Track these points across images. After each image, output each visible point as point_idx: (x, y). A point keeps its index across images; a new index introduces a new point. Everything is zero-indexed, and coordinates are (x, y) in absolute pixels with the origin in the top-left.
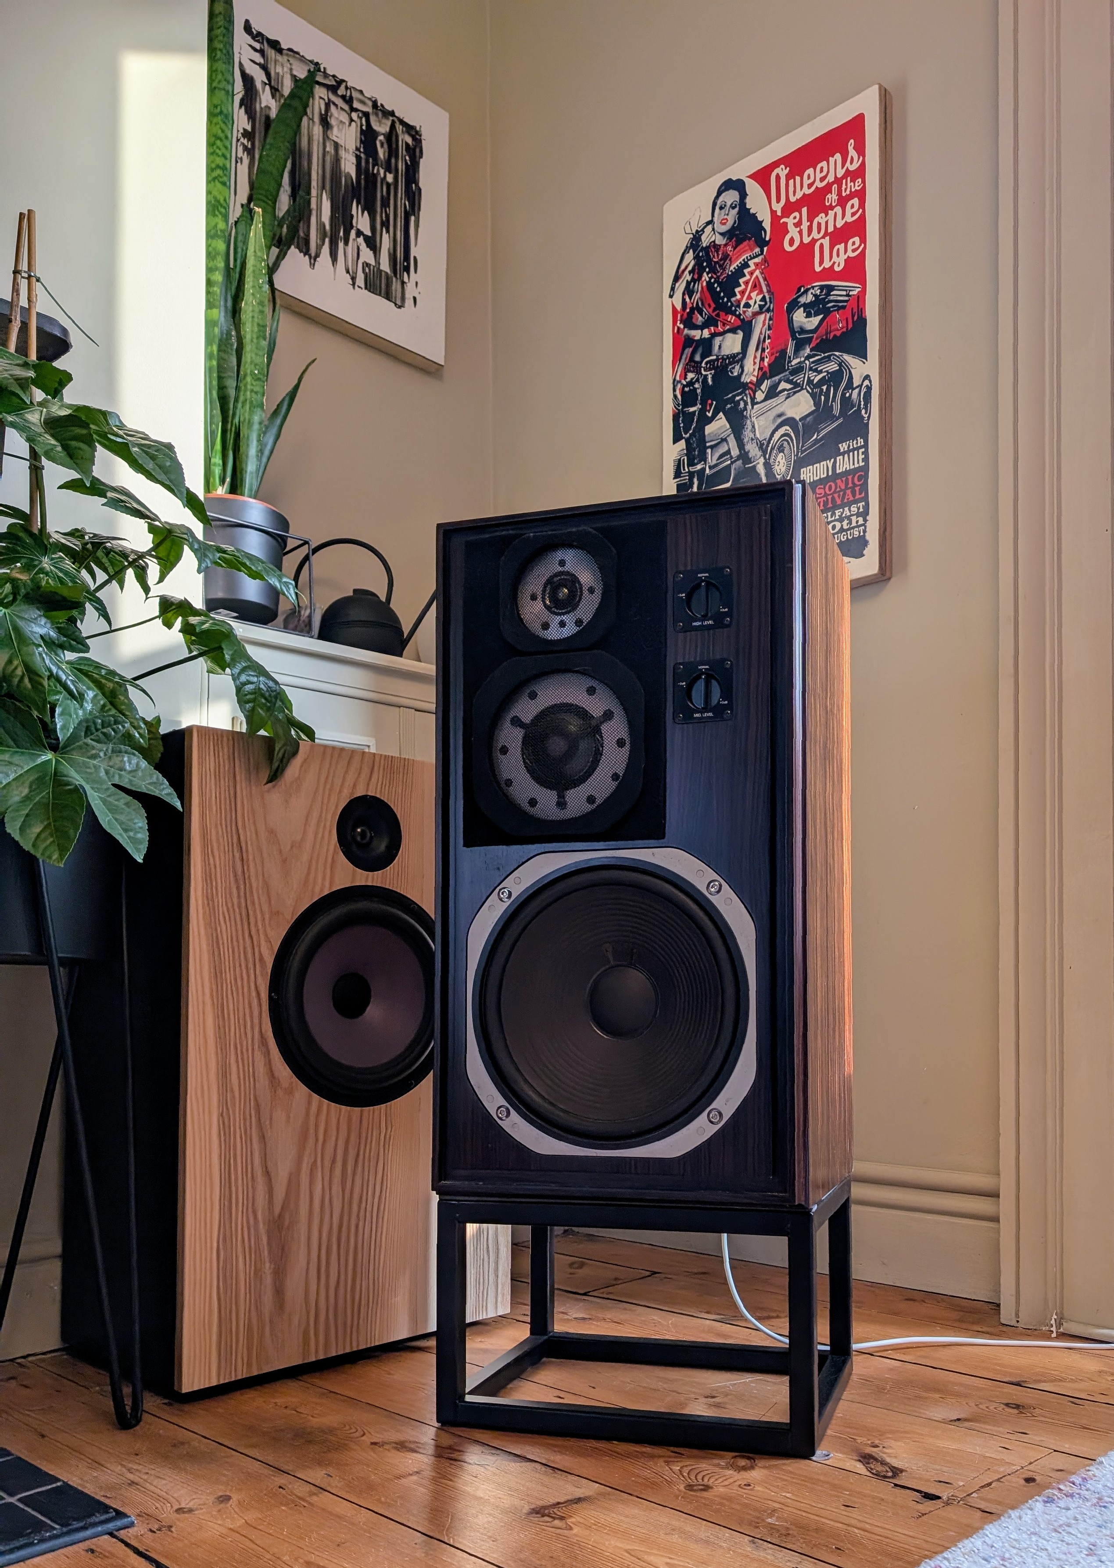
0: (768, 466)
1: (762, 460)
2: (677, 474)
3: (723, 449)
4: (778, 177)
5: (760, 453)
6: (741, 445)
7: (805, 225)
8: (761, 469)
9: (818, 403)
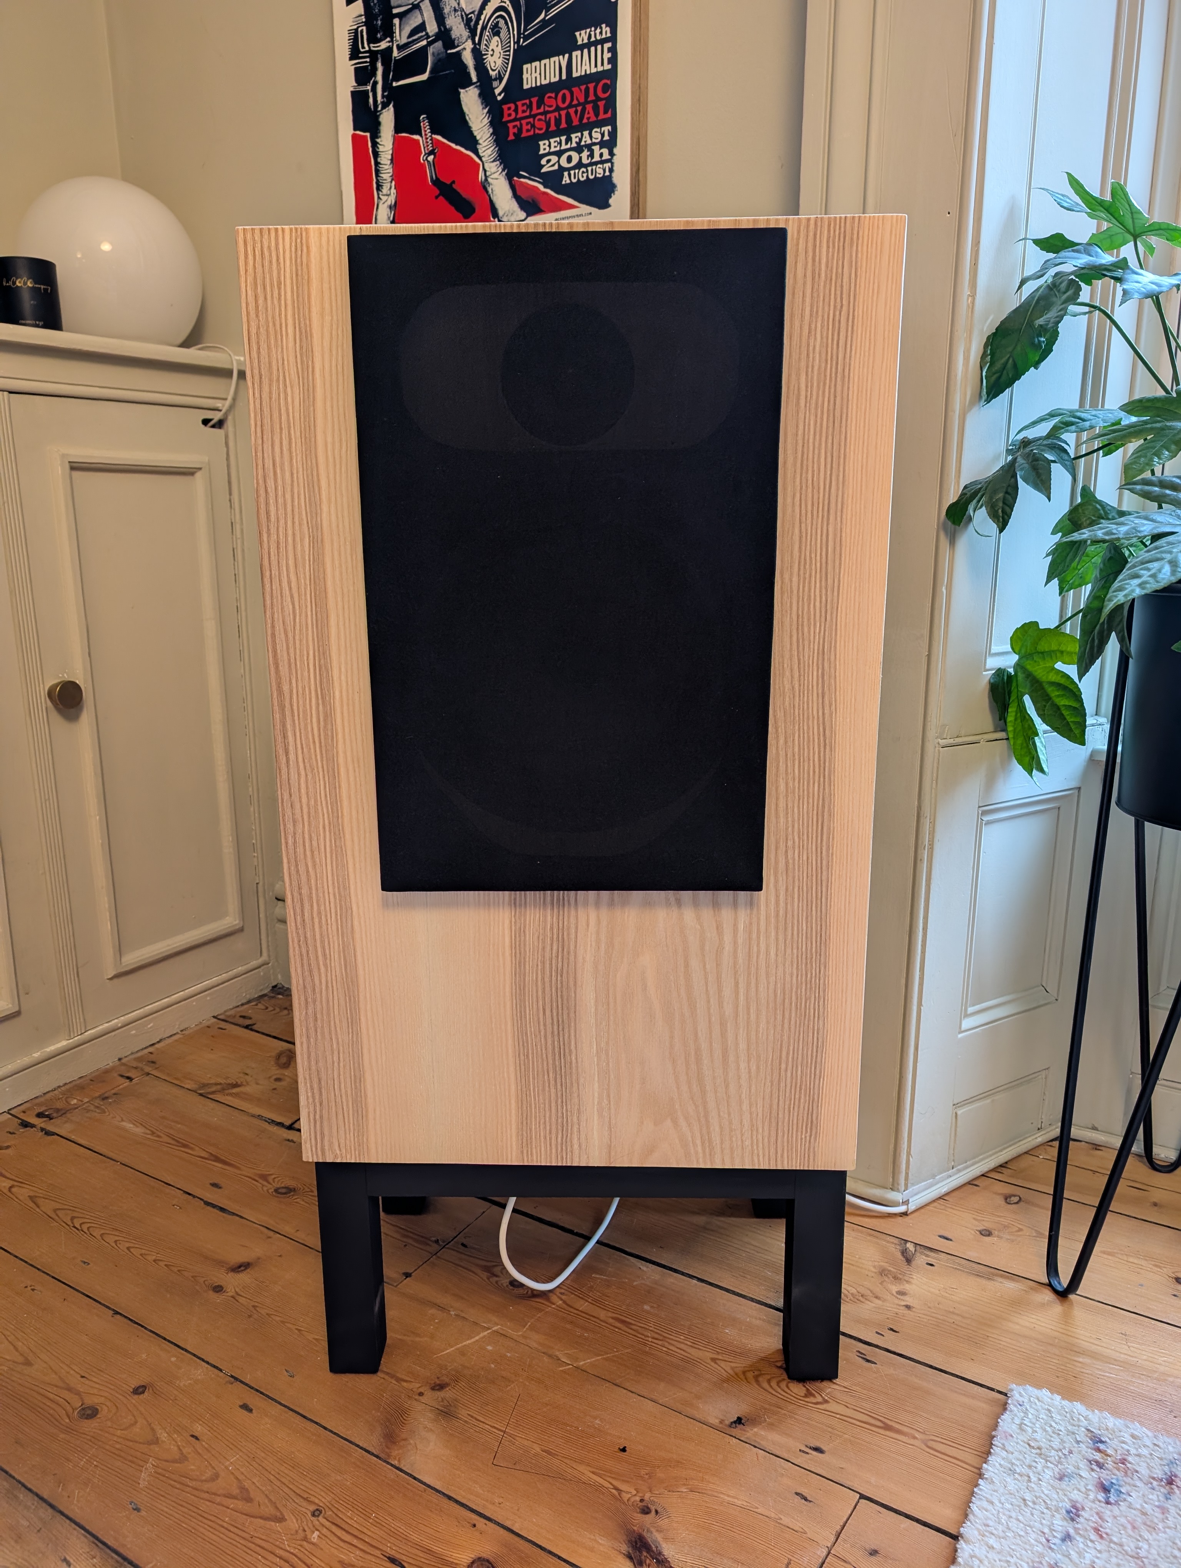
0: (478, 54)
1: (469, 45)
2: (355, 53)
3: (415, 21)
5: (466, 33)
6: (440, 18)
8: (468, 59)
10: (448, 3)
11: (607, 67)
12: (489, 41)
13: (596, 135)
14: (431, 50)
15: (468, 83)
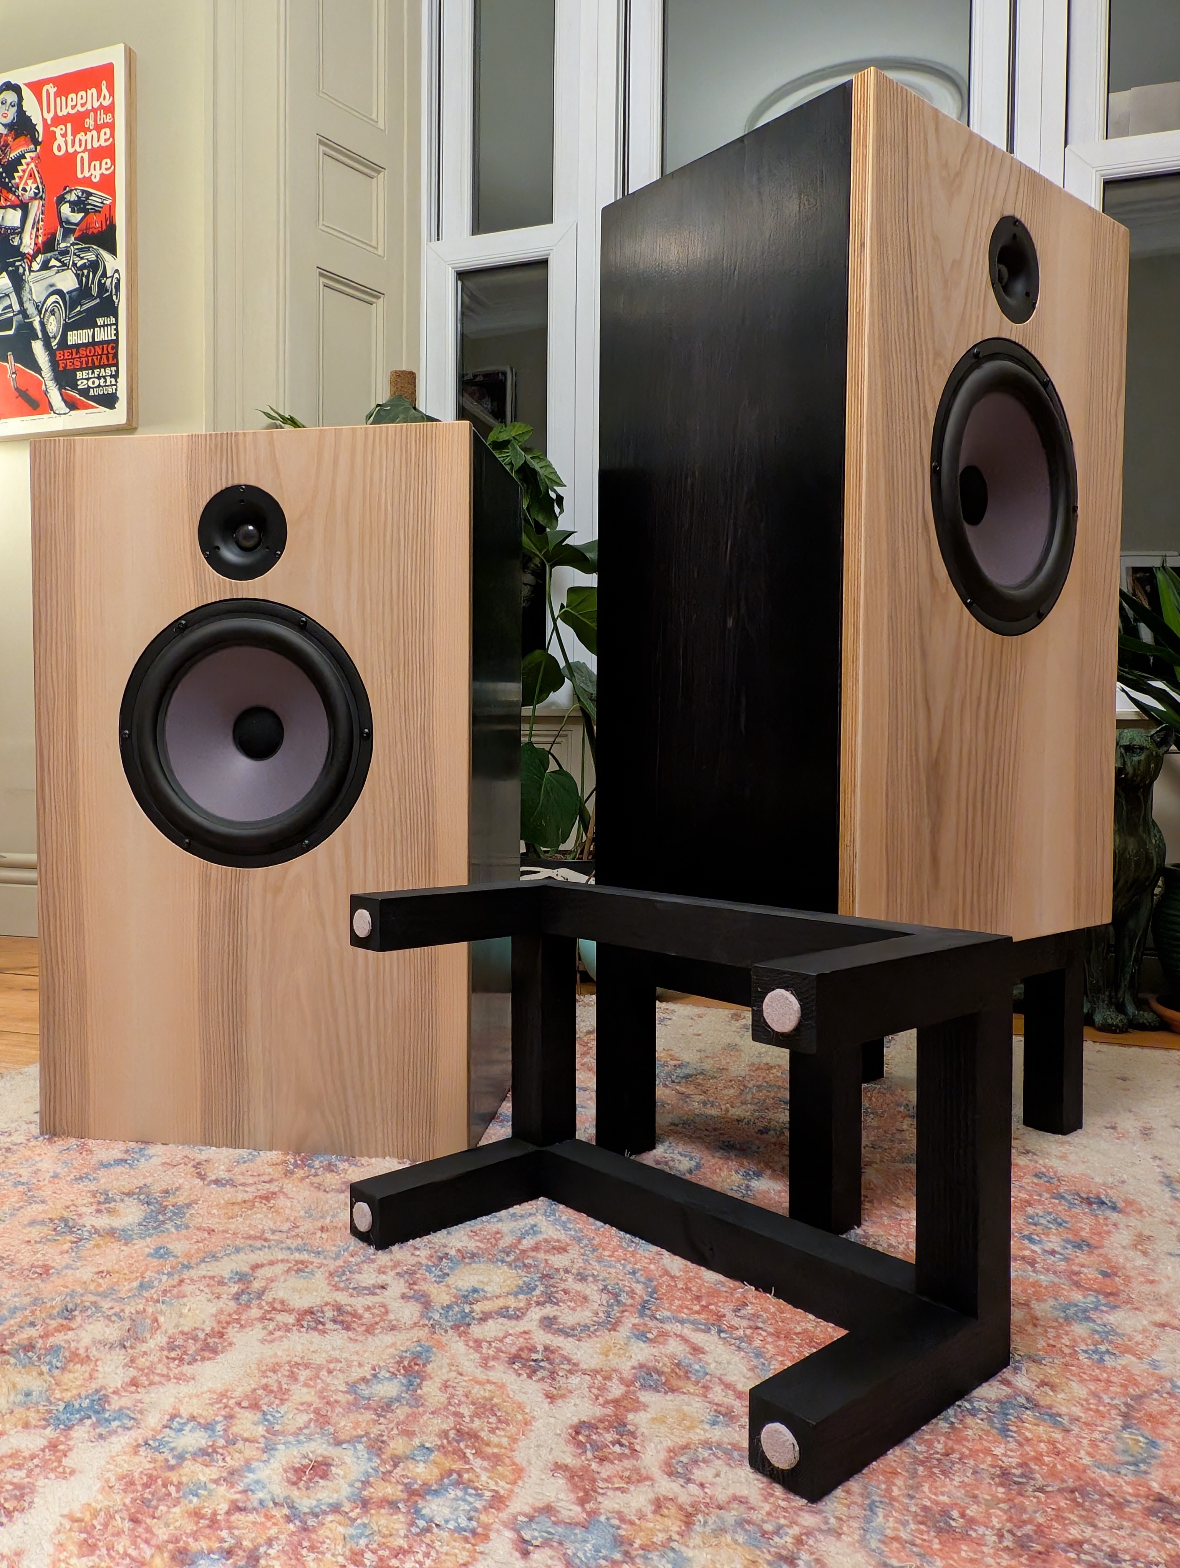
0: (42, 324)
1: (37, 319)
4: (48, 92)
5: (36, 312)
6: (21, 301)
7: (70, 138)
8: (37, 325)
9: (80, 282)
10: (26, 295)
11: (114, 338)
12: (49, 317)
13: (108, 370)
14: (15, 319)
15: (36, 338)
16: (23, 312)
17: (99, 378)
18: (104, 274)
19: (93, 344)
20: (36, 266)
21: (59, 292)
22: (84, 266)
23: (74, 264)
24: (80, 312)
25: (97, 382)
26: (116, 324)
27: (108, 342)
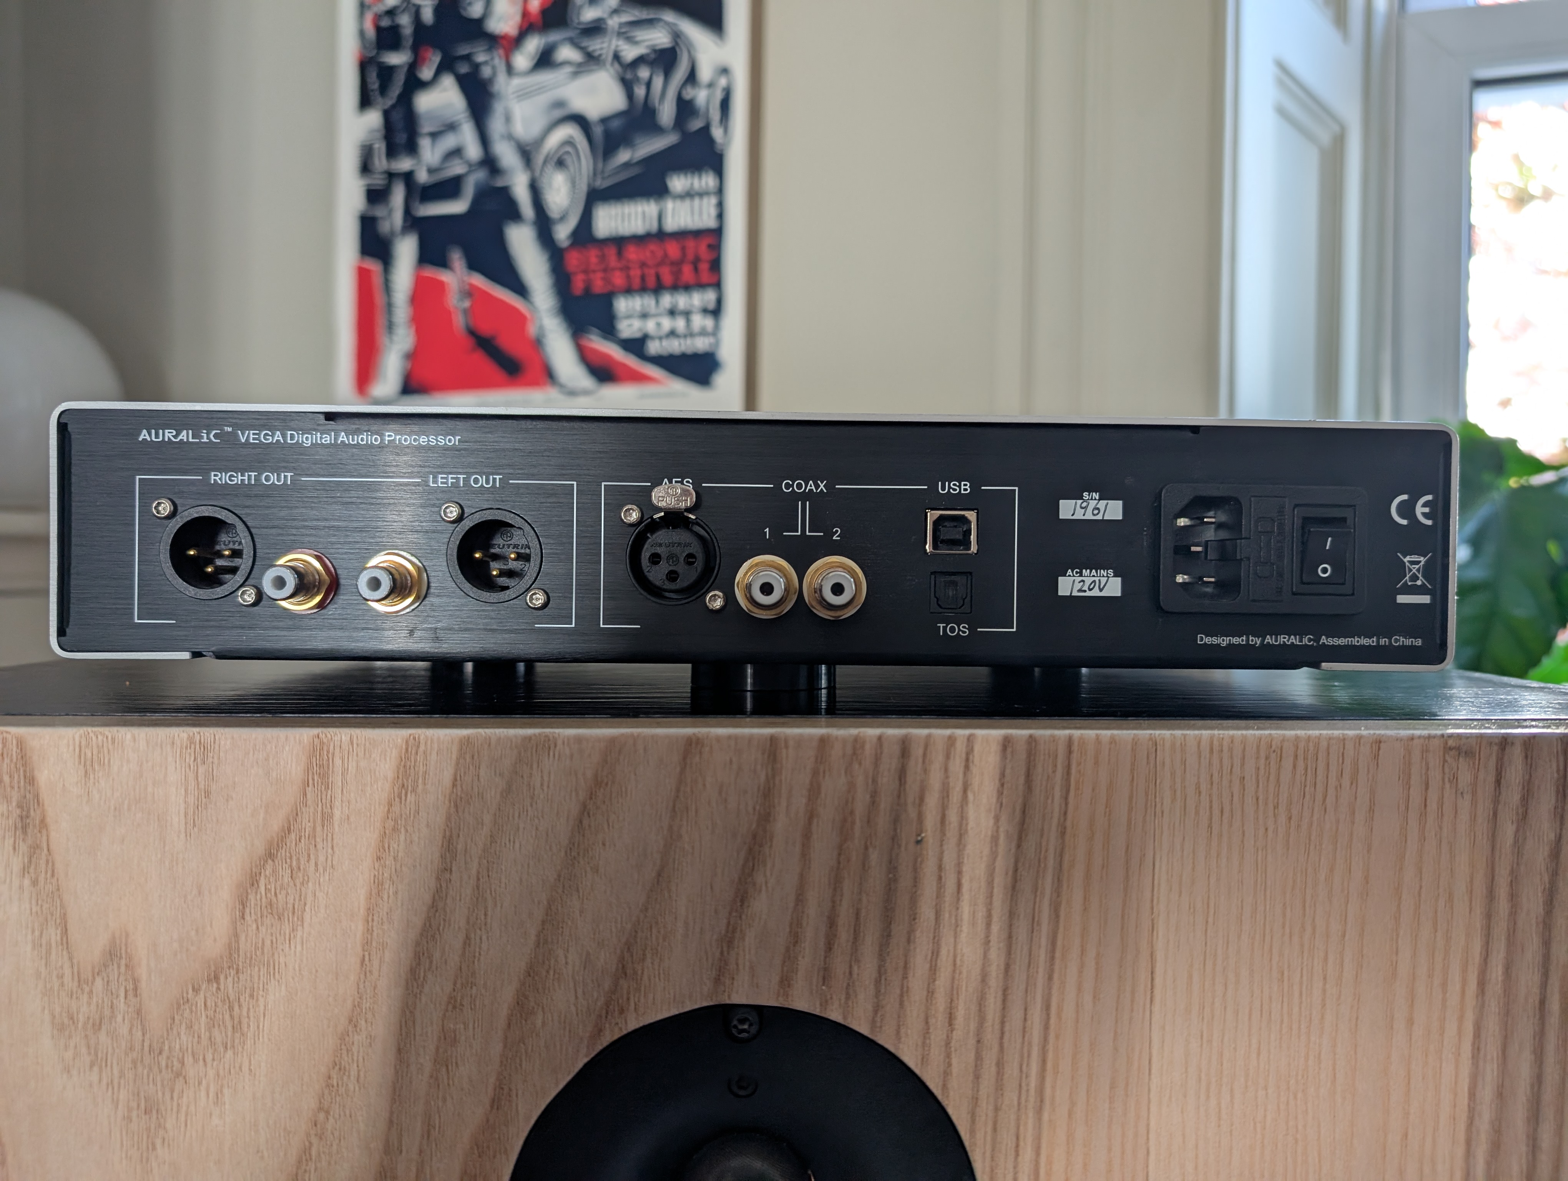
0: (535, 190)
1: (523, 178)
2: (365, 168)
3: (449, 142)
5: (520, 163)
6: (484, 140)
8: (521, 192)
9: (630, 95)
10: (496, 126)
11: (713, 224)
12: (551, 174)
13: (696, 298)
14: (469, 178)
15: (518, 219)
16: (490, 163)
17: (672, 313)
18: (692, 78)
19: (660, 235)
20: (522, 60)
21: (580, 120)
22: (640, 60)
23: (617, 57)
24: (627, 165)
25: (667, 324)
26: (720, 191)
27: (698, 234)
